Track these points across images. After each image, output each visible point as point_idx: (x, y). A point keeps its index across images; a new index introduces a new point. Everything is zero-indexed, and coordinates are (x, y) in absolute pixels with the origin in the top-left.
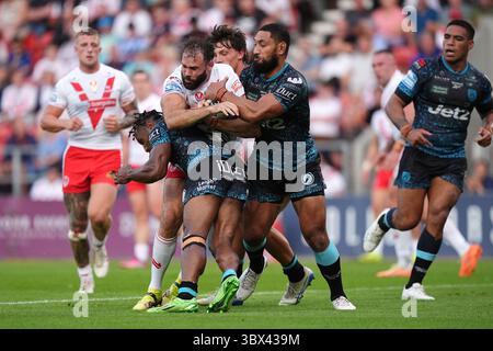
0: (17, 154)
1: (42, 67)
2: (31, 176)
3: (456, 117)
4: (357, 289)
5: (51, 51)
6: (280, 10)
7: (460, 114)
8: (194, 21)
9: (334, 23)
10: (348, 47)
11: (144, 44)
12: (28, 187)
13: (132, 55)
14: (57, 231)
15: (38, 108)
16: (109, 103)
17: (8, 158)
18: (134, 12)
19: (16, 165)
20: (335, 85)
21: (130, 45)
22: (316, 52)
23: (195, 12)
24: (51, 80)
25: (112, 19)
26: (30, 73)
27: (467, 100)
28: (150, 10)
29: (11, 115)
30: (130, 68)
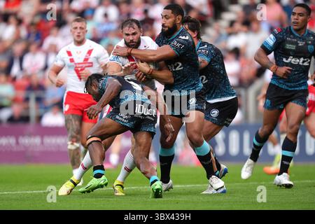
0: (33, 96)
1: (48, 41)
2: (42, 111)
3: (301, 64)
4: (251, 183)
5: (54, 31)
6: (201, 5)
7: (304, 62)
8: (146, 12)
9: (236, 13)
10: (245, 28)
11: (114, 26)
12: (40, 118)
13: (106, 33)
14: (59, 146)
15: (46, 68)
16: (87, 65)
17: (27, 100)
18: (107, 6)
19: (32, 104)
20: (237, 53)
21: (105, 27)
22: (224, 32)
23: (147, 6)
24: (55, 50)
25: (93, 10)
26: (40, 45)
27: (308, 52)
28: (118, 5)
29: (29, 72)
30: (105, 42)
